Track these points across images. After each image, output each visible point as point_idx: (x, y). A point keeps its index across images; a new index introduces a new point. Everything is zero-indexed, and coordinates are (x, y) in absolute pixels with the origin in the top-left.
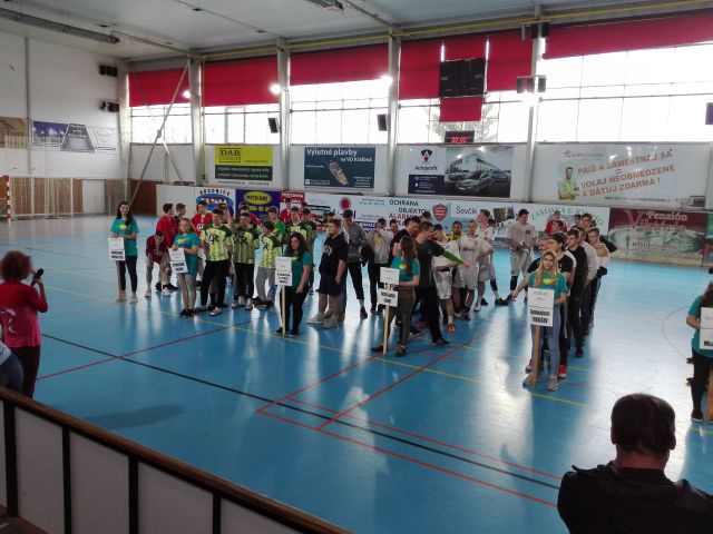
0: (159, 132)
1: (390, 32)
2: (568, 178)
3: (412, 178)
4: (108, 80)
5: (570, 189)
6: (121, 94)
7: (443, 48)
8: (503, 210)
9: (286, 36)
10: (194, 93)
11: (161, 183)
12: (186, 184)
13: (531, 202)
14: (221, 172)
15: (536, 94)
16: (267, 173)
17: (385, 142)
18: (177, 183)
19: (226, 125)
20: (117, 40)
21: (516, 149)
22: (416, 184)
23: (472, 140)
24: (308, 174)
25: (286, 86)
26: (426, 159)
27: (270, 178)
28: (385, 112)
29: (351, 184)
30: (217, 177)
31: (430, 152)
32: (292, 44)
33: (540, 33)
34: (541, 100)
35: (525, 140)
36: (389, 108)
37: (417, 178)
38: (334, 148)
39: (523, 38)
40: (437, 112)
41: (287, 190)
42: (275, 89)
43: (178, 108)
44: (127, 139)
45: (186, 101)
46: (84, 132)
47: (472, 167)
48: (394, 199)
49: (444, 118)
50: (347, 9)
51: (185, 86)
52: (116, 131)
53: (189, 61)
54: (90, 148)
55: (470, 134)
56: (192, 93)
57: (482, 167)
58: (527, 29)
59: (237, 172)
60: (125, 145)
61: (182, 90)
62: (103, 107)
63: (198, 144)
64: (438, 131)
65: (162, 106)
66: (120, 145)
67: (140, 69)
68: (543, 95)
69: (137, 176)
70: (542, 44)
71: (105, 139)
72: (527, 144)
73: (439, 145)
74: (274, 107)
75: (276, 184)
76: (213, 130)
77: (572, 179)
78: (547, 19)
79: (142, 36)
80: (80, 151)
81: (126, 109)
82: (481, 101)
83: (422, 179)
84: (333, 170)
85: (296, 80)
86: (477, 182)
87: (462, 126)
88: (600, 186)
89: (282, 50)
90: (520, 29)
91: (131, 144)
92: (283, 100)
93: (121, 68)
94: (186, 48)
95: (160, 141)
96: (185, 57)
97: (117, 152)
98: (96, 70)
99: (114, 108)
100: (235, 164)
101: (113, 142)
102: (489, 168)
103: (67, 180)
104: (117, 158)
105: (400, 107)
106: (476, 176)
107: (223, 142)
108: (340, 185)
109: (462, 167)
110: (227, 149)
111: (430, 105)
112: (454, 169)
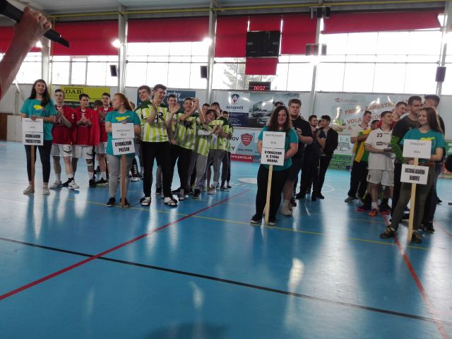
1: (211, 7)
5: (340, 125)
7: (249, 22)
10: (45, 44)
11: (12, 114)
15: (320, 57)
17: (205, 88)
21: (301, 96)
23: (269, 89)
25: (124, 43)
26: (235, 101)
28: (206, 65)
31: (238, 96)
32: (130, 11)
35: (310, 90)
36: (209, 63)
39: (312, 17)
40: (243, 67)
42: (116, 43)
45: (37, 50)
47: (270, 108)
58: (314, 11)
68: (325, 58)
70: (321, 24)
73: (244, 91)
77: (341, 118)
78: (328, 6)
82: (276, 61)
89: (122, 15)
90: (310, 13)
92: (122, 53)
105: (215, 62)
107: (67, 83)
109: (262, 107)
110: (70, 89)
111: (237, 63)
112: (255, 109)
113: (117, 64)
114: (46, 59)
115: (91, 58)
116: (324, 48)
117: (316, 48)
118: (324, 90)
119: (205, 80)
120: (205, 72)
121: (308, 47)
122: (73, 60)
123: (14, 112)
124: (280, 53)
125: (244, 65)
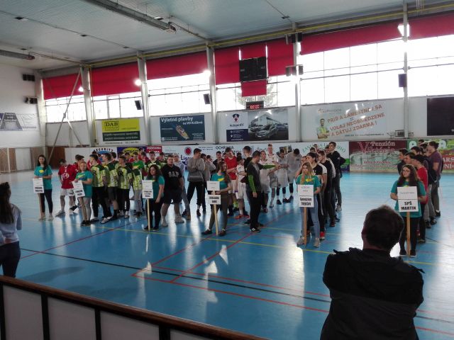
0: (65, 115)
1: (207, 44)
2: (322, 125)
3: (228, 132)
4: (29, 84)
5: (324, 132)
6: (38, 92)
7: (240, 52)
8: (285, 148)
9: (142, 49)
10: (86, 88)
11: (68, 147)
12: (84, 146)
13: (301, 141)
14: (107, 137)
15: (298, 76)
16: (136, 135)
17: (210, 111)
18: (78, 146)
19: (108, 107)
20: (33, 58)
21: (289, 110)
22: (231, 136)
23: (263, 106)
24: (163, 134)
25: (145, 80)
26: (236, 120)
27: (139, 139)
28: (208, 92)
29: (191, 138)
30: (104, 140)
31: (238, 116)
32: (146, 54)
33: (297, 39)
34: (301, 79)
35: (294, 104)
36: (211, 90)
37: (231, 132)
38: (178, 117)
39: (287, 43)
40: (240, 91)
41: (150, 145)
42: (138, 82)
43: (75, 98)
44: (43, 121)
45: (81, 93)
46: (15, 117)
47: (264, 123)
48: (218, 146)
49: (244, 94)
50: (178, 31)
51: (80, 84)
52: (36, 116)
53: (81, 68)
54: (19, 127)
55: (261, 103)
56: (84, 89)
57: (270, 122)
58: (289, 38)
59: (117, 136)
60: (43, 125)
61: (78, 87)
62: (26, 101)
63: (90, 120)
64: (242, 103)
65: (65, 98)
66: (39, 124)
67: (49, 75)
68: (302, 76)
69: (51, 144)
70: (299, 46)
71: (28, 121)
72: (296, 106)
73: (242, 110)
74: (138, 94)
75: (143, 141)
76: (100, 111)
77: (324, 126)
78: (300, 31)
79: (50, 54)
80: (13, 130)
81: (42, 101)
82: (266, 83)
83: (234, 132)
84: (179, 131)
85: (150, 76)
86: (268, 132)
87: (256, 98)
88: (342, 129)
89: (140, 58)
90: (284, 38)
91: (47, 124)
92: (144, 89)
93: (37, 76)
94: (79, 60)
95: (65, 120)
96: (78, 66)
97: (37, 129)
98: (20, 78)
99: (34, 101)
100: (116, 131)
101: (34, 123)
102: (274, 123)
103: (5, 149)
104: (38, 133)
105: (217, 89)
106: (267, 128)
107: (107, 118)
108: (184, 140)
109: (258, 123)
110: (109, 122)
111: (235, 87)
112: (253, 125)
113: (140, 99)
114: (88, 100)
115: (122, 95)
116: (301, 68)
117: (294, 69)
119: (209, 105)
121: (287, 69)
122: (109, 98)
124: (267, 76)
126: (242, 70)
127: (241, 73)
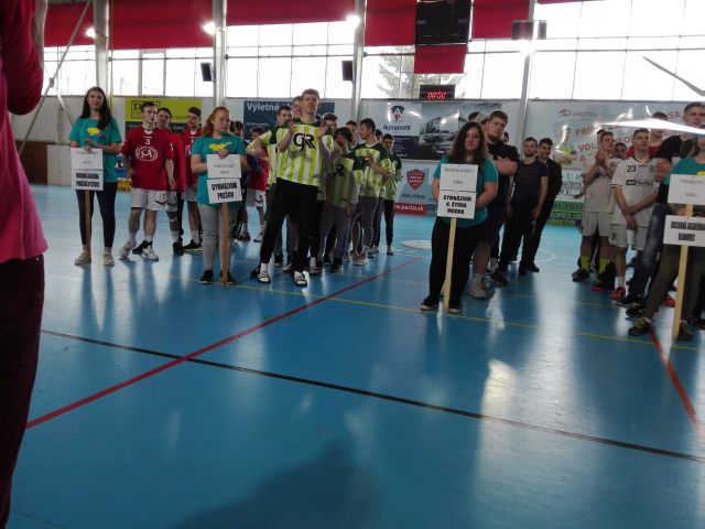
0: (52, 81)
5: (567, 154)
11: (53, 143)
15: (535, 43)
19: (141, 73)
23: (452, 96)
25: (221, 25)
26: (397, 117)
28: (351, 59)
31: (402, 109)
35: (519, 96)
36: (355, 55)
40: (410, 62)
42: (209, 28)
45: (89, 41)
47: (453, 127)
51: (89, 21)
55: (450, 89)
56: (97, 32)
68: (543, 44)
72: (521, 101)
73: (411, 100)
76: (122, 80)
77: (568, 142)
82: (464, 51)
92: (218, 44)
95: (53, 92)
105: (365, 55)
107: (136, 94)
109: (441, 126)
110: (140, 103)
111: (401, 55)
112: (430, 129)
113: (211, 61)
114: (103, 56)
115: (172, 52)
116: (543, 27)
117: (529, 26)
118: (541, 98)
119: (349, 83)
120: (349, 71)
121: (517, 25)
122: (145, 56)
123: (56, 140)
124: (470, 37)
125: (413, 58)
126: (420, 22)
127: (418, 27)
